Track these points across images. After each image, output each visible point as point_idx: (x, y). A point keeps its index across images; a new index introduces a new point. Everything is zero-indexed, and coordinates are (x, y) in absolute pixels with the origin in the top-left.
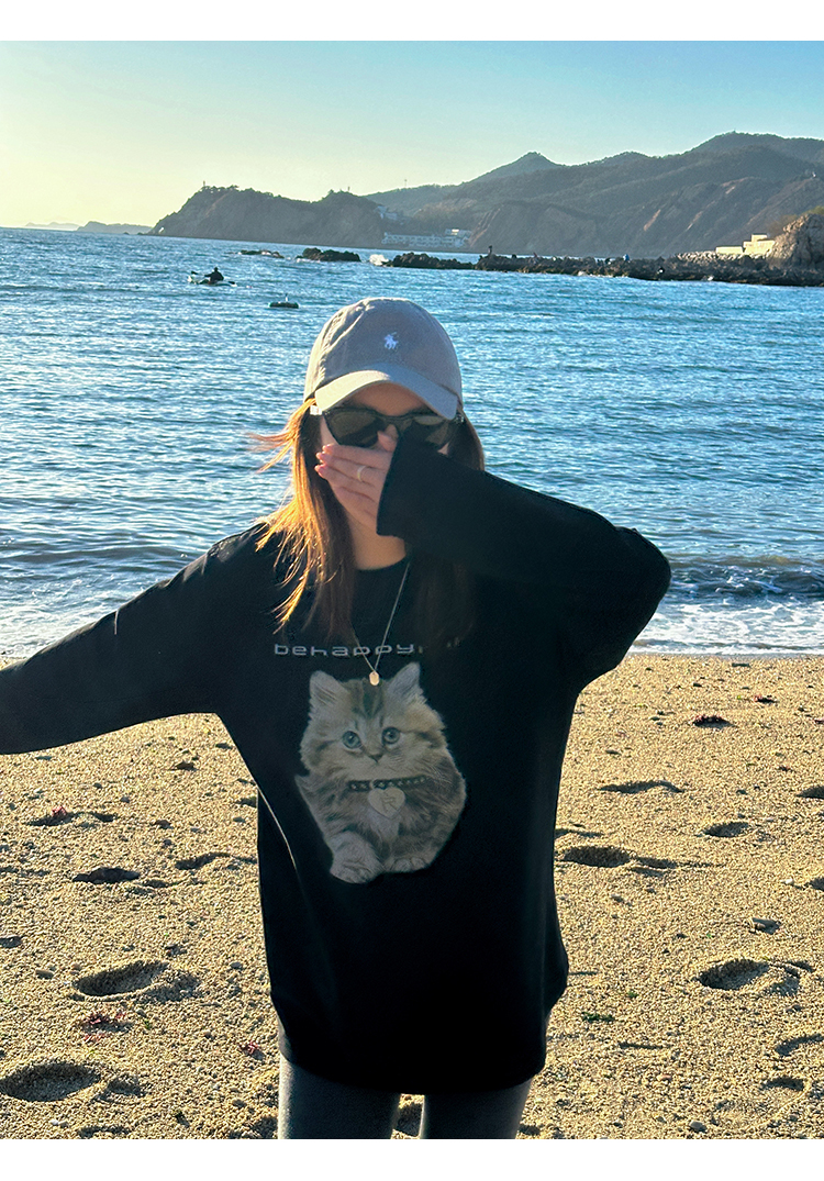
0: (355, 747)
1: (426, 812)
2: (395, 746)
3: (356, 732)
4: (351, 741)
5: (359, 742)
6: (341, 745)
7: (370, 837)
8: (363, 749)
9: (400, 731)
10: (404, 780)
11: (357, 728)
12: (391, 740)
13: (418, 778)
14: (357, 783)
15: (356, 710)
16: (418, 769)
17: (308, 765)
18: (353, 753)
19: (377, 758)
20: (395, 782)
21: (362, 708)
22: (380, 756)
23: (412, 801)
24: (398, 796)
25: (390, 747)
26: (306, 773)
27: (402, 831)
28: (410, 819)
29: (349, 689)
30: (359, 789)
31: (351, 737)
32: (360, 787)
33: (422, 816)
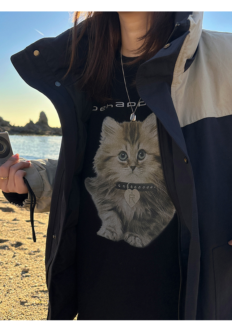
0: (125, 160)
1: (148, 207)
2: (142, 161)
3: (126, 151)
4: (123, 157)
5: (127, 157)
6: (117, 159)
7: (121, 216)
8: (128, 161)
9: (146, 153)
10: (142, 185)
11: (127, 150)
12: (141, 158)
13: (150, 185)
14: (122, 184)
15: (126, 139)
16: (150, 179)
17: (97, 171)
18: (123, 164)
19: (133, 168)
20: (138, 185)
21: (129, 138)
22: (135, 167)
23: (143, 200)
24: (137, 194)
25: (140, 162)
26: (94, 175)
27: (135, 217)
28: (140, 211)
29: (122, 126)
30: (121, 188)
31: (123, 155)
32: (121, 186)
33: (146, 210)
